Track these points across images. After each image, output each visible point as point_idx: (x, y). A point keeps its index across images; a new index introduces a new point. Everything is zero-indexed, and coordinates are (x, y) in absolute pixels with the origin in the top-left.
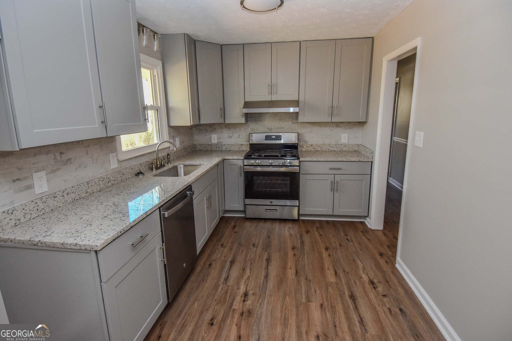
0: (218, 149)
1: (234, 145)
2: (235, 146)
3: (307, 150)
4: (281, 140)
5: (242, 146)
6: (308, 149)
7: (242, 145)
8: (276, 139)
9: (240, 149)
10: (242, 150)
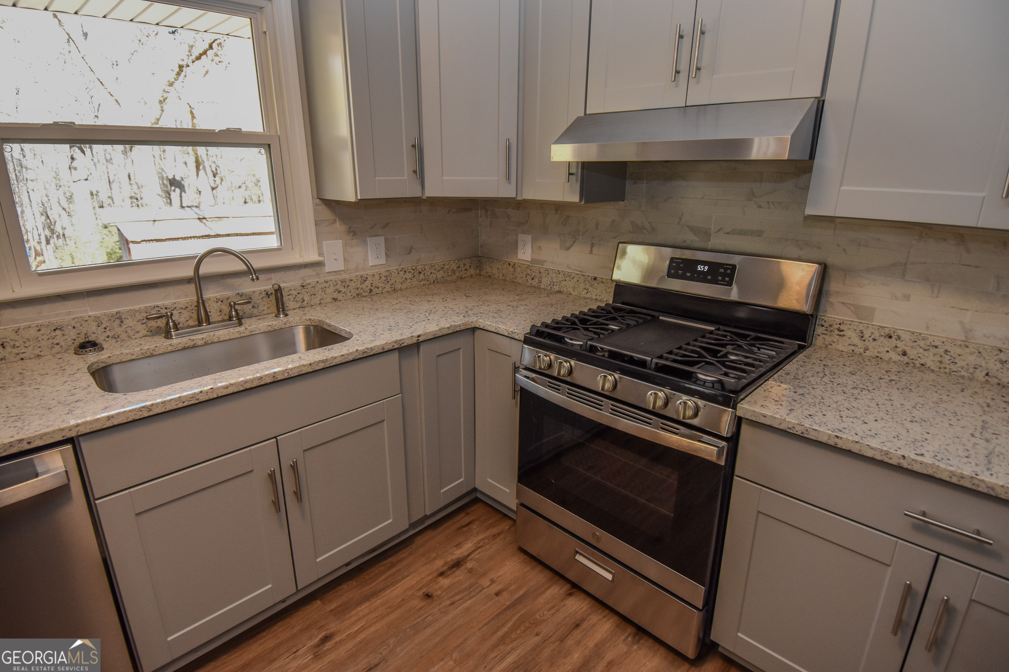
0: (530, 281)
1: (573, 275)
2: (575, 280)
3: (862, 351)
4: (730, 284)
5: (595, 283)
6: (866, 349)
7: (595, 279)
8: (709, 277)
9: (589, 293)
10: (594, 297)
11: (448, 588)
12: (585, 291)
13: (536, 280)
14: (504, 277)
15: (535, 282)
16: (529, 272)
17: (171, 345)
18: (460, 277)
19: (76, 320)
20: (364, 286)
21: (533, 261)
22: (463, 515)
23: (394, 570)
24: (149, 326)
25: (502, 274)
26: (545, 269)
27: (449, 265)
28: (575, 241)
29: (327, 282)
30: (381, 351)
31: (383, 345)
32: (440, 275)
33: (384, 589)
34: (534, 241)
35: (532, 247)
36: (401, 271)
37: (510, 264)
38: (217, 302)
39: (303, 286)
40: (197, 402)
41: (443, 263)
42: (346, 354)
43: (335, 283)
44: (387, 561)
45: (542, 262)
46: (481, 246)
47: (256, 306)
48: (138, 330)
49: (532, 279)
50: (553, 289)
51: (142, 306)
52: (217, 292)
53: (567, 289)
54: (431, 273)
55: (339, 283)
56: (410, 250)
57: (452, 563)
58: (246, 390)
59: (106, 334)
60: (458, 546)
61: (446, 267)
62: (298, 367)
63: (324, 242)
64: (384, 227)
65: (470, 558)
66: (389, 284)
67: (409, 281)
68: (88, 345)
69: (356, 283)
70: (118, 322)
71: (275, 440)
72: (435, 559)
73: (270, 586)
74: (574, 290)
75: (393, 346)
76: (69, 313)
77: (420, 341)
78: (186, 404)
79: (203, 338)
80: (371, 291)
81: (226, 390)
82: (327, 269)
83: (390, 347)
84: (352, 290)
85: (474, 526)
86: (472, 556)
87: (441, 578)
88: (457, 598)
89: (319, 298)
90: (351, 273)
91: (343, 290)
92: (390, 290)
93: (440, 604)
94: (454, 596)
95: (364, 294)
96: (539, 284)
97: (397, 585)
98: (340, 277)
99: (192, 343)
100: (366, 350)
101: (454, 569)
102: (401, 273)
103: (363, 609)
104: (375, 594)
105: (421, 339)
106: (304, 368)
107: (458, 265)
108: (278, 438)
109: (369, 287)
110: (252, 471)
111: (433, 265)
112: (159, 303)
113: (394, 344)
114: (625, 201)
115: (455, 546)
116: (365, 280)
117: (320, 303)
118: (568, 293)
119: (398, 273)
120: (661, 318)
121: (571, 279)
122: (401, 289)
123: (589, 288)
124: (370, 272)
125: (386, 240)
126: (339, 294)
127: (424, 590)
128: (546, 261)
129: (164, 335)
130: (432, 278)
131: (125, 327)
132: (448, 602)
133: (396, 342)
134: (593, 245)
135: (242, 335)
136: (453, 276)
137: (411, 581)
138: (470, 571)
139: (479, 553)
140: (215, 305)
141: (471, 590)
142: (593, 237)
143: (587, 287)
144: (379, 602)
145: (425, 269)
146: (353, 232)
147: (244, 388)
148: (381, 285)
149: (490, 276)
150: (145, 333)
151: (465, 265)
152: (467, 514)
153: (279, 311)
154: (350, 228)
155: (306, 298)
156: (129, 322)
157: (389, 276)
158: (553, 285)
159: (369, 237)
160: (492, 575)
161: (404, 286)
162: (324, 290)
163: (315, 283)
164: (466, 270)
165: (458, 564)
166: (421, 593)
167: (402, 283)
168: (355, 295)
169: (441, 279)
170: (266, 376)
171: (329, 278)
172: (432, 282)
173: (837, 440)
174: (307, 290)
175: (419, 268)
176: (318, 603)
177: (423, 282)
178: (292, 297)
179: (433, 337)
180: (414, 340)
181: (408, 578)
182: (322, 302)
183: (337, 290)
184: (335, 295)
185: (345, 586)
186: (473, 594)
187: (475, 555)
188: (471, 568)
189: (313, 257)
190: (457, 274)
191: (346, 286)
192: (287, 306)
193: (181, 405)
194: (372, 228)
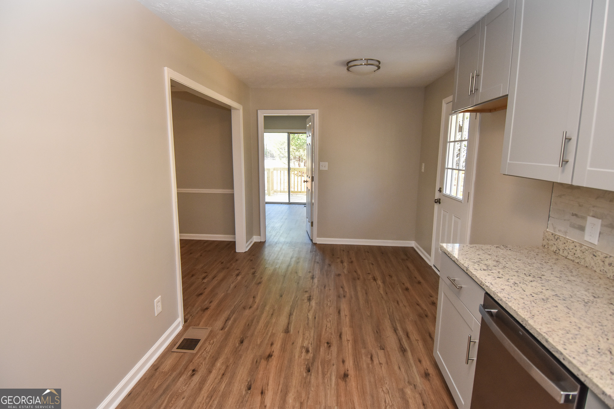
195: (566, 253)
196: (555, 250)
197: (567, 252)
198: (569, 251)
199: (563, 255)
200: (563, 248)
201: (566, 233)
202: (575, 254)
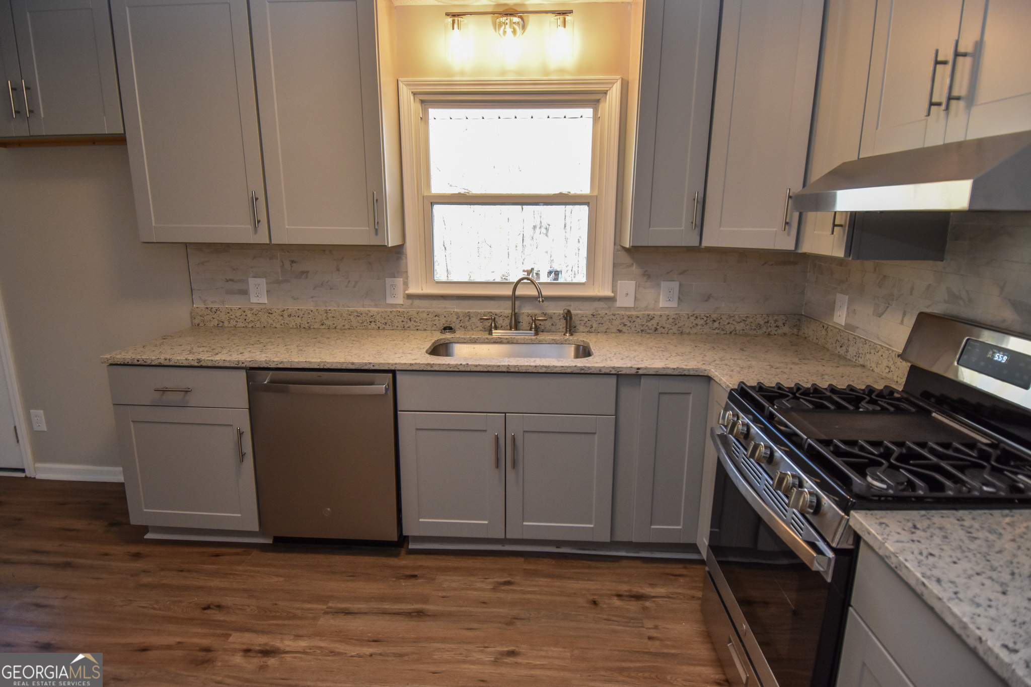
11: (615, 608)
12: (888, 370)
13: (844, 348)
14: (817, 340)
15: (842, 351)
16: (839, 338)
17: (487, 338)
18: (767, 333)
19: (447, 312)
20: (649, 324)
21: (848, 326)
22: (680, 566)
23: (587, 571)
24: (485, 324)
25: (816, 337)
26: (854, 337)
27: (754, 318)
28: (888, 307)
29: (615, 315)
30: (598, 372)
31: (601, 367)
32: (739, 327)
33: (569, 578)
34: (850, 302)
35: (848, 308)
36: (691, 316)
37: (823, 327)
38: (528, 316)
39: (594, 315)
40: (458, 370)
41: (746, 315)
42: (566, 367)
43: (622, 317)
44: (587, 562)
45: (854, 328)
46: (806, 304)
47: (554, 324)
48: (477, 326)
49: (841, 347)
50: (857, 362)
51: (483, 311)
52: (530, 310)
53: (870, 364)
54: (729, 323)
55: (626, 318)
56: (708, 298)
57: (635, 593)
58: (488, 372)
59: (461, 324)
60: (652, 585)
61: (749, 320)
62: (526, 366)
63: (619, 282)
64: (681, 274)
65: (654, 599)
66: (676, 326)
67: (699, 327)
68: (447, 328)
69: (642, 320)
70: (468, 318)
71: (504, 414)
72: (625, 582)
73: (486, 522)
74: (877, 367)
75: (611, 371)
76: (445, 308)
77: (639, 373)
78: (451, 369)
79: (507, 339)
80: (656, 329)
81: (476, 368)
82: (619, 304)
83: (607, 371)
84: (637, 326)
85: (682, 580)
86: (657, 599)
87: (616, 598)
88: (615, 618)
89: (606, 327)
90: (640, 311)
91: (628, 324)
92: (677, 332)
93: (598, 614)
94: (613, 616)
95: (648, 331)
96: (846, 353)
97: (579, 582)
98: (628, 313)
99: (500, 340)
100: (584, 368)
101: (633, 599)
102: (692, 319)
103: (544, 581)
104: (560, 577)
105: (641, 372)
106: (530, 368)
107: (766, 320)
108: (507, 414)
109: (655, 326)
110: (485, 431)
111: (732, 315)
112: (493, 311)
113: (611, 369)
114: (944, 261)
115: (649, 584)
116: (651, 319)
117: (606, 332)
118: (871, 368)
119: (689, 318)
120: (934, 414)
121: (876, 353)
122: (689, 334)
123: (892, 366)
124: (659, 313)
125: (680, 285)
126: (623, 327)
127: (595, 597)
128: (858, 327)
129: (488, 332)
130: (729, 328)
131: (471, 322)
132: (605, 617)
133: (613, 368)
134: (904, 314)
135: (533, 342)
136: (758, 331)
137: (591, 585)
138: (645, 609)
139: (666, 601)
140: (526, 318)
141: (632, 621)
142: (906, 304)
143: (890, 365)
144: (559, 584)
145: (721, 318)
146: (647, 276)
147: (487, 370)
148: (667, 326)
149: (806, 338)
150: (481, 328)
151: (776, 321)
152: (685, 568)
153: (567, 331)
154: (645, 271)
155: (595, 325)
156: (474, 320)
157: (677, 319)
158: (858, 357)
159: (663, 281)
160: (660, 624)
161: (694, 330)
162: (611, 321)
163: (604, 314)
164: (777, 326)
165: (639, 597)
166: (591, 598)
167: (691, 328)
168: (639, 330)
169: (742, 331)
170: (503, 366)
171: (617, 312)
172: (728, 332)
173: (923, 589)
174: (596, 319)
175: (714, 316)
176: (522, 560)
177: (717, 331)
178: (583, 323)
179: (655, 373)
180: (633, 372)
181: (592, 582)
182: (607, 331)
183: (623, 323)
184: (620, 327)
185: (546, 560)
186: (630, 624)
187: (659, 600)
188: (647, 607)
189: (608, 293)
190: (764, 329)
191: (632, 321)
192: (578, 329)
193: (448, 369)
194: (668, 273)
195: (233, 323)
196: (216, 325)
197: (235, 321)
198: (236, 319)
199: (230, 325)
200: (228, 318)
201: (223, 302)
202: (245, 320)
